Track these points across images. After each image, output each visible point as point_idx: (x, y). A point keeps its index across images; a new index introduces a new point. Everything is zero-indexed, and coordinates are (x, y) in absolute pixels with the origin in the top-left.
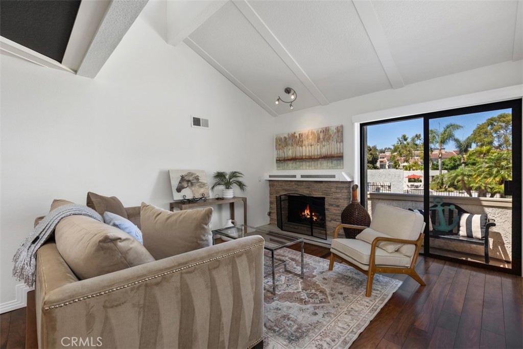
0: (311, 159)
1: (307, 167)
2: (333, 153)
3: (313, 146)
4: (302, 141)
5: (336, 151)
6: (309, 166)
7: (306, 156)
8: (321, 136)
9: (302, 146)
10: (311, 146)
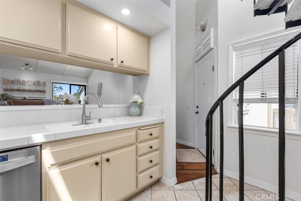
0: (29, 91)
1: (27, 94)
2: (41, 90)
3: (31, 87)
4: (25, 84)
5: (43, 89)
6: (29, 94)
7: (27, 89)
8: (36, 83)
9: (24, 85)
10: (30, 86)
